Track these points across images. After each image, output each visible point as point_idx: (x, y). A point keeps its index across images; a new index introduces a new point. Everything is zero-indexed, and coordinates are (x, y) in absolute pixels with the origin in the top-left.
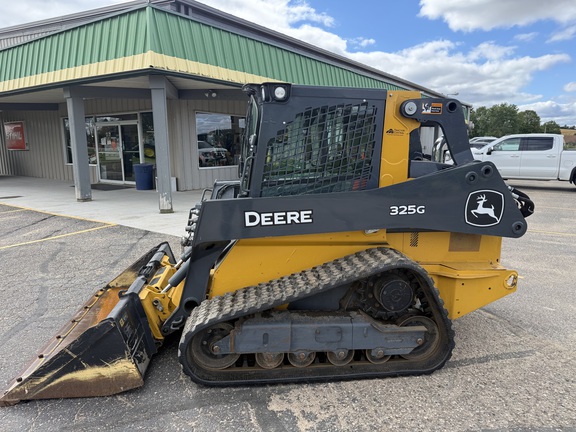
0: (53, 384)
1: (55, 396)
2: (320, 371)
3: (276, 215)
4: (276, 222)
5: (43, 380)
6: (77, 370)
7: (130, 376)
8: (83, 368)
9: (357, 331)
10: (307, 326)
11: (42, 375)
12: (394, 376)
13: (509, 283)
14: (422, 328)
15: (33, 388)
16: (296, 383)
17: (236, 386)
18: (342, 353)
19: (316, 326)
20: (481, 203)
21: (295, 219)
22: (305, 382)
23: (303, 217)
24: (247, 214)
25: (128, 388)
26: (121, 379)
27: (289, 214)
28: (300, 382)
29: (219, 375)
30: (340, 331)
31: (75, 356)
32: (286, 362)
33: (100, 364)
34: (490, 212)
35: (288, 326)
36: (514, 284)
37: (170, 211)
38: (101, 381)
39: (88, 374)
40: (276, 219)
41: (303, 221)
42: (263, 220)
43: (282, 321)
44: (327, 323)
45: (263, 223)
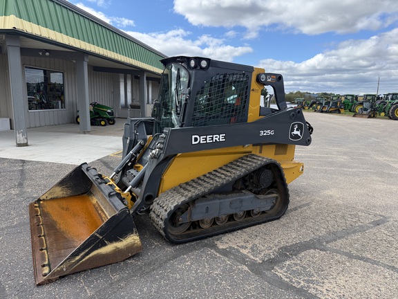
0: (84, 260)
1: (85, 269)
2: (231, 225)
3: (208, 137)
4: (208, 141)
5: (77, 258)
6: (101, 247)
7: (136, 245)
8: (105, 245)
9: (247, 200)
10: (226, 200)
11: (77, 255)
12: (265, 222)
13: (301, 170)
14: (275, 195)
15: (70, 266)
16: (222, 234)
17: (193, 241)
18: (242, 213)
19: (230, 199)
20: (295, 128)
21: (217, 139)
22: (227, 232)
23: (221, 138)
24: (193, 137)
25: (134, 254)
26: (130, 248)
27: (214, 136)
28: (224, 233)
29: (182, 236)
30: (241, 201)
31: (101, 237)
32: (214, 223)
33: (117, 240)
34: (298, 133)
35: (218, 201)
36: (302, 170)
37: (26, 145)
38: (117, 252)
39: (109, 248)
40: (208, 139)
41: (221, 140)
42: (202, 139)
43: (213, 199)
44: (235, 197)
45: (201, 142)
